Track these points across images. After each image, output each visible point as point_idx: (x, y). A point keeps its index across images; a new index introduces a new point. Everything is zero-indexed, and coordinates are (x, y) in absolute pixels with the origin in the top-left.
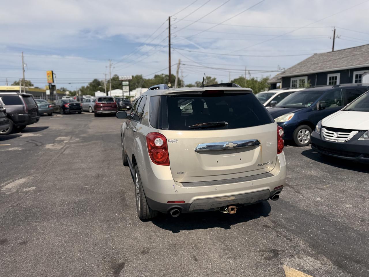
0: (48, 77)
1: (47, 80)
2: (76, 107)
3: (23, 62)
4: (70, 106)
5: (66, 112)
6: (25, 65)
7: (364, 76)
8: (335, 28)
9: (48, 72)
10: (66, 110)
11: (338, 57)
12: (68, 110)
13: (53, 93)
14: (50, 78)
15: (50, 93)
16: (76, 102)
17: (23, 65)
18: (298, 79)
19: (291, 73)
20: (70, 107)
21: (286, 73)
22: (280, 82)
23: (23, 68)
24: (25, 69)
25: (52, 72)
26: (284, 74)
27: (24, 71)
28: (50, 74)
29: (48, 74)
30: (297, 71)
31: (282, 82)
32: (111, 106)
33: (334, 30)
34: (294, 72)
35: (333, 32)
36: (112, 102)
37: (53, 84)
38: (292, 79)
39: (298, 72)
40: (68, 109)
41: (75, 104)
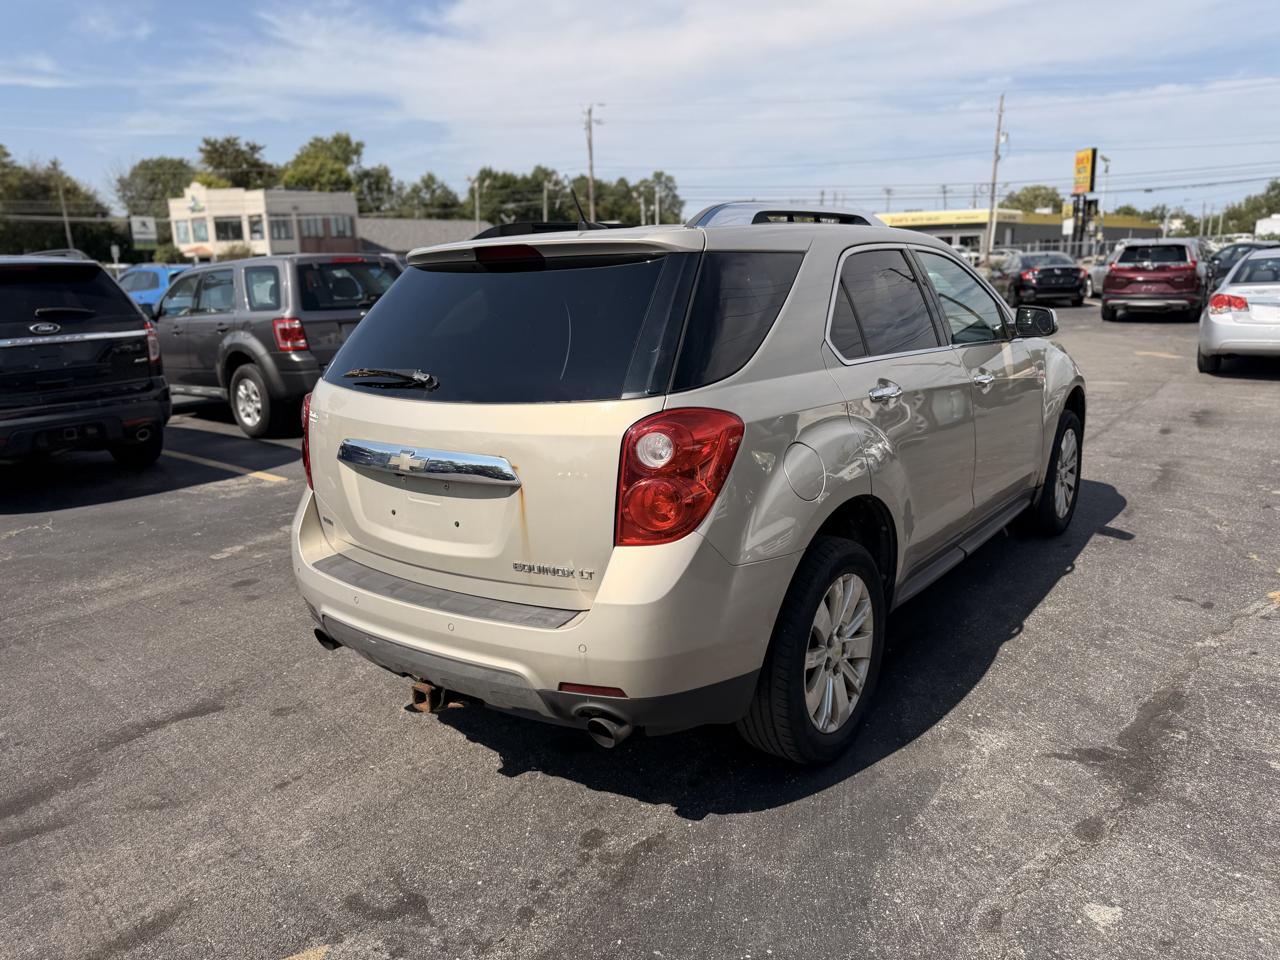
0: (1079, 172)
1: (1073, 182)
2: (1061, 281)
3: (999, 130)
4: (1040, 276)
5: (1025, 300)
6: (1003, 139)
9: (1081, 155)
10: (1022, 294)
12: (1031, 292)
13: (1087, 229)
14: (1082, 176)
15: (1076, 229)
16: (1065, 262)
17: (998, 140)
20: (1039, 281)
23: (997, 151)
24: (1000, 153)
25: (1094, 152)
27: (998, 158)
28: (1085, 161)
29: (1080, 161)
32: (1168, 281)
36: (1182, 265)
37: (1090, 197)
40: (1033, 288)
41: (1058, 269)
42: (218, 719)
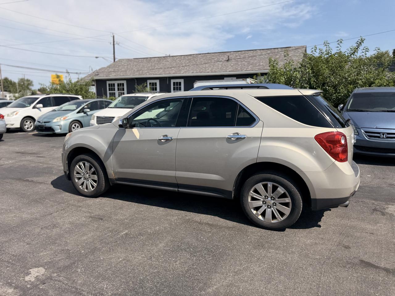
7: (195, 84)
8: (114, 35)
11: (149, 64)
18: (116, 83)
19: (106, 76)
21: (100, 75)
22: (94, 85)
26: (98, 76)
30: (113, 74)
31: (95, 85)
33: (112, 36)
34: (110, 75)
35: (112, 38)
38: (108, 83)
39: (115, 76)
42: (366, 258)
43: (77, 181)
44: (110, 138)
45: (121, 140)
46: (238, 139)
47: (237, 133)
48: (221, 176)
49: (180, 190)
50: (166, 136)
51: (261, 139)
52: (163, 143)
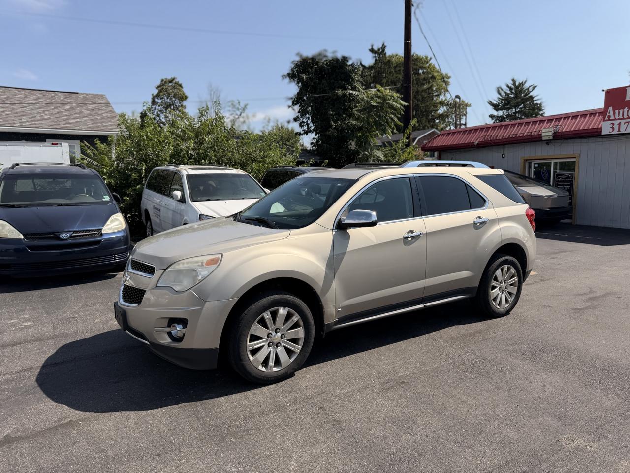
43: (251, 358)
44: (327, 250)
45: (348, 250)
46: (481, 223)
47: (480, 218)
48: (472, 272)
49: (427, 305)
50: (412, 232)
51: (499, 220)
52: (410, 243)
